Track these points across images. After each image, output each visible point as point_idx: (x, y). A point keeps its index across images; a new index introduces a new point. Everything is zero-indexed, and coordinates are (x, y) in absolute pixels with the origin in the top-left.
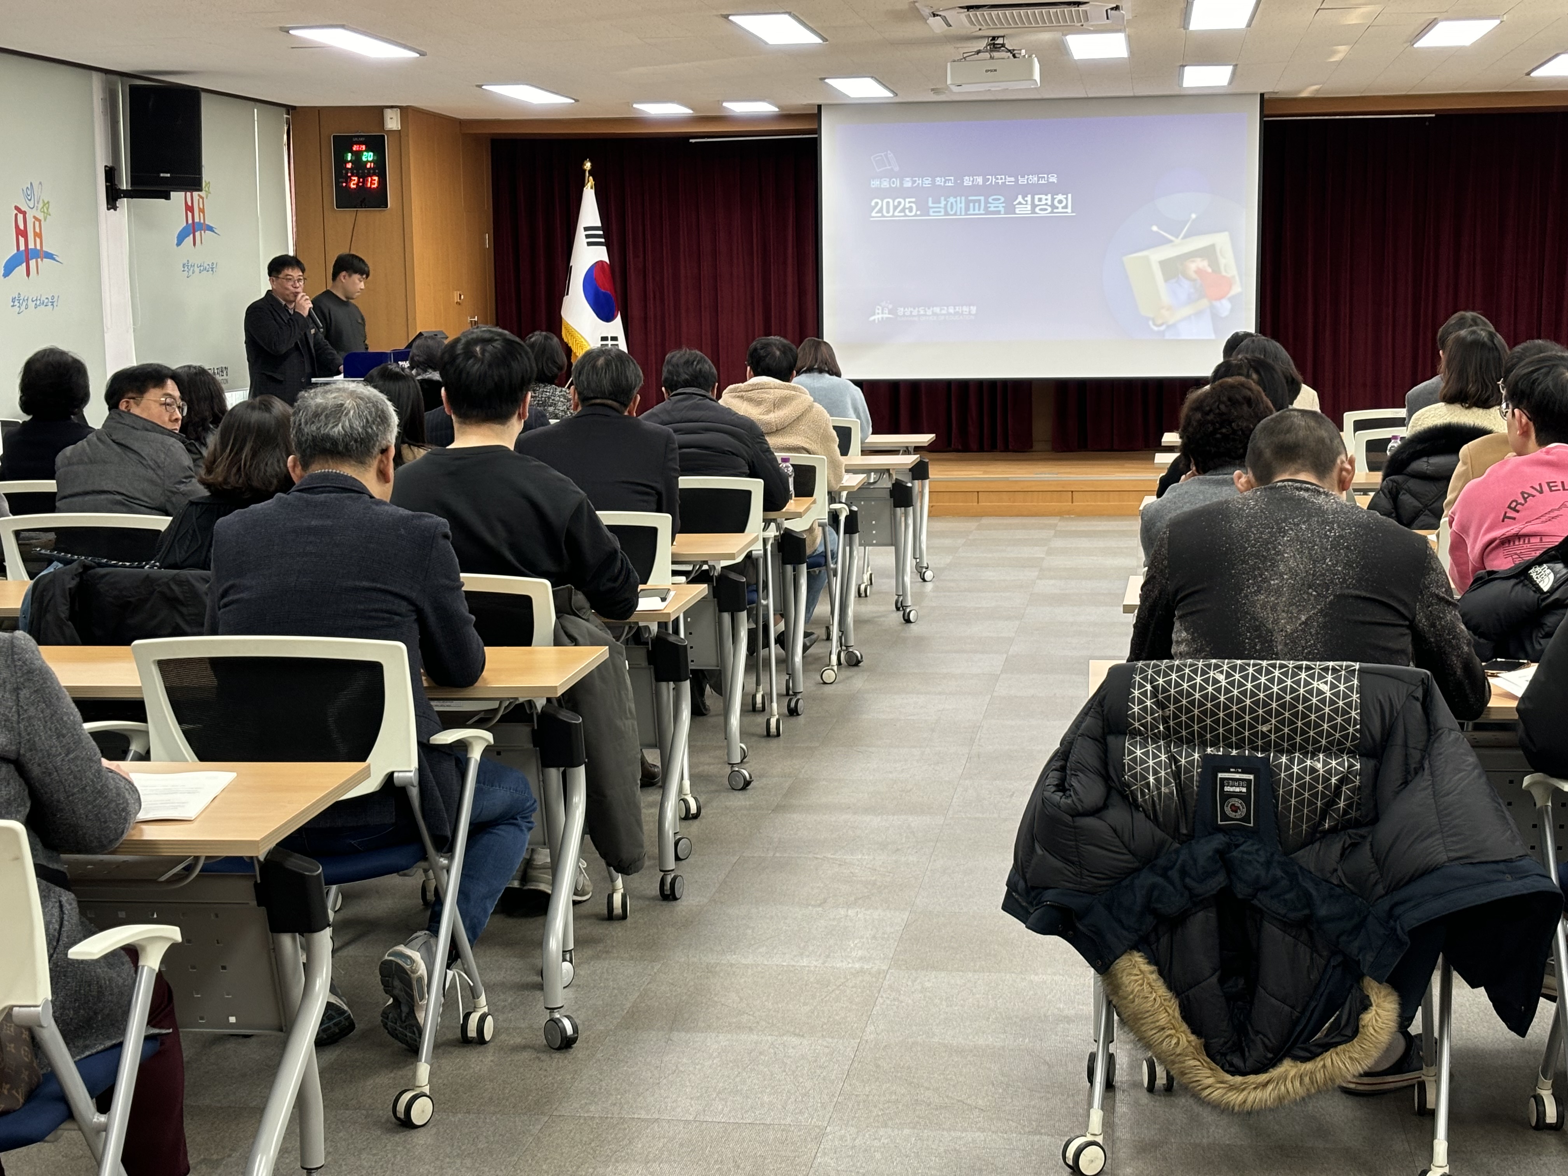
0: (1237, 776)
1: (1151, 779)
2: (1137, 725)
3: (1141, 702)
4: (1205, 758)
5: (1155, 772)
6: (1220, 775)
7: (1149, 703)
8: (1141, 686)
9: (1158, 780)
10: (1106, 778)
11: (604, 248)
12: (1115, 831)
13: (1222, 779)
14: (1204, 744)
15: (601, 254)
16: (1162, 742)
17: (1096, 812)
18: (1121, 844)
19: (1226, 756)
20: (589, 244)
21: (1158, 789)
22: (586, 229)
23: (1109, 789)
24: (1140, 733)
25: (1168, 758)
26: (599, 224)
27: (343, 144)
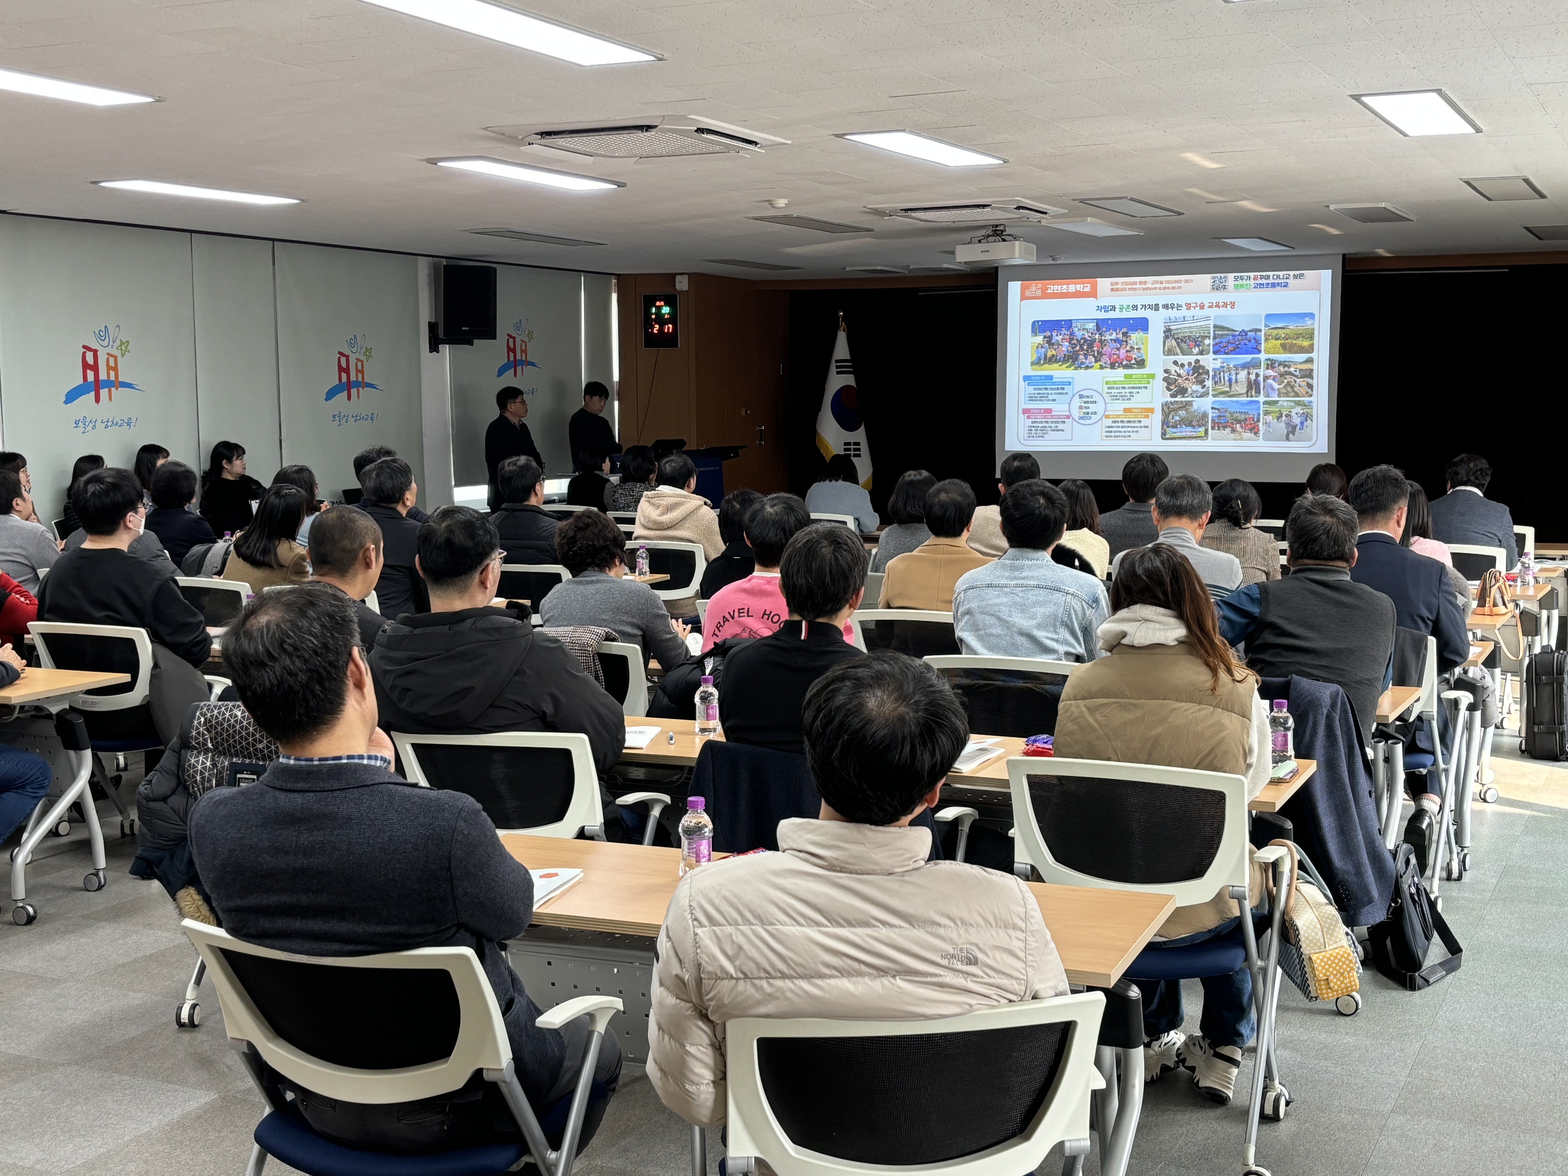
0: (247, 776)
1: (198, 778)
2: (194, 743)
3: (197, 728)
4: (232, 764)
5: (202, 773)
6: (239, 776)
7: (201, 729)
8: (199, 718)
9: (203, 778)
10: (178, 778)
11: (852, 376)
12: (174, 811)
13: (239, 778)
14: (232, 756)
15: (849, 380)
16: (210, 754)
17: (164, 799)
18: (178, 819)
19: (243, 763)
20: (838, 373)
21: (203, 784)
22: (837, 361)
23: (179, 783)
24: (196, 748)
25: (212, 765)
26: (849, 358)
27: (650, 301)
